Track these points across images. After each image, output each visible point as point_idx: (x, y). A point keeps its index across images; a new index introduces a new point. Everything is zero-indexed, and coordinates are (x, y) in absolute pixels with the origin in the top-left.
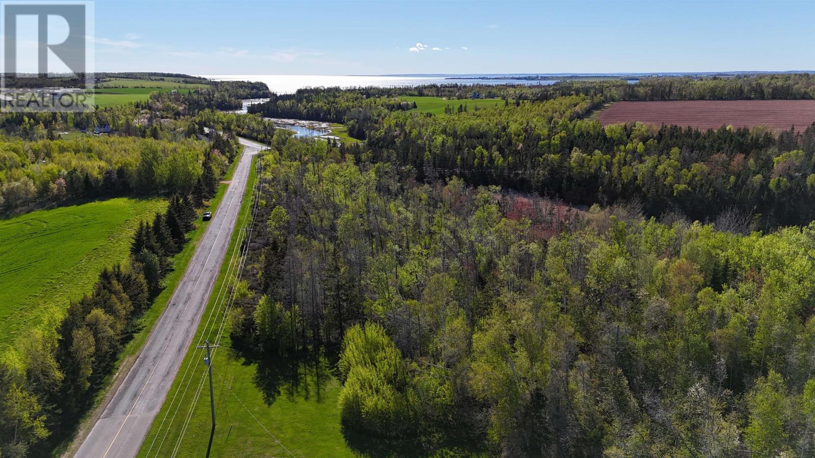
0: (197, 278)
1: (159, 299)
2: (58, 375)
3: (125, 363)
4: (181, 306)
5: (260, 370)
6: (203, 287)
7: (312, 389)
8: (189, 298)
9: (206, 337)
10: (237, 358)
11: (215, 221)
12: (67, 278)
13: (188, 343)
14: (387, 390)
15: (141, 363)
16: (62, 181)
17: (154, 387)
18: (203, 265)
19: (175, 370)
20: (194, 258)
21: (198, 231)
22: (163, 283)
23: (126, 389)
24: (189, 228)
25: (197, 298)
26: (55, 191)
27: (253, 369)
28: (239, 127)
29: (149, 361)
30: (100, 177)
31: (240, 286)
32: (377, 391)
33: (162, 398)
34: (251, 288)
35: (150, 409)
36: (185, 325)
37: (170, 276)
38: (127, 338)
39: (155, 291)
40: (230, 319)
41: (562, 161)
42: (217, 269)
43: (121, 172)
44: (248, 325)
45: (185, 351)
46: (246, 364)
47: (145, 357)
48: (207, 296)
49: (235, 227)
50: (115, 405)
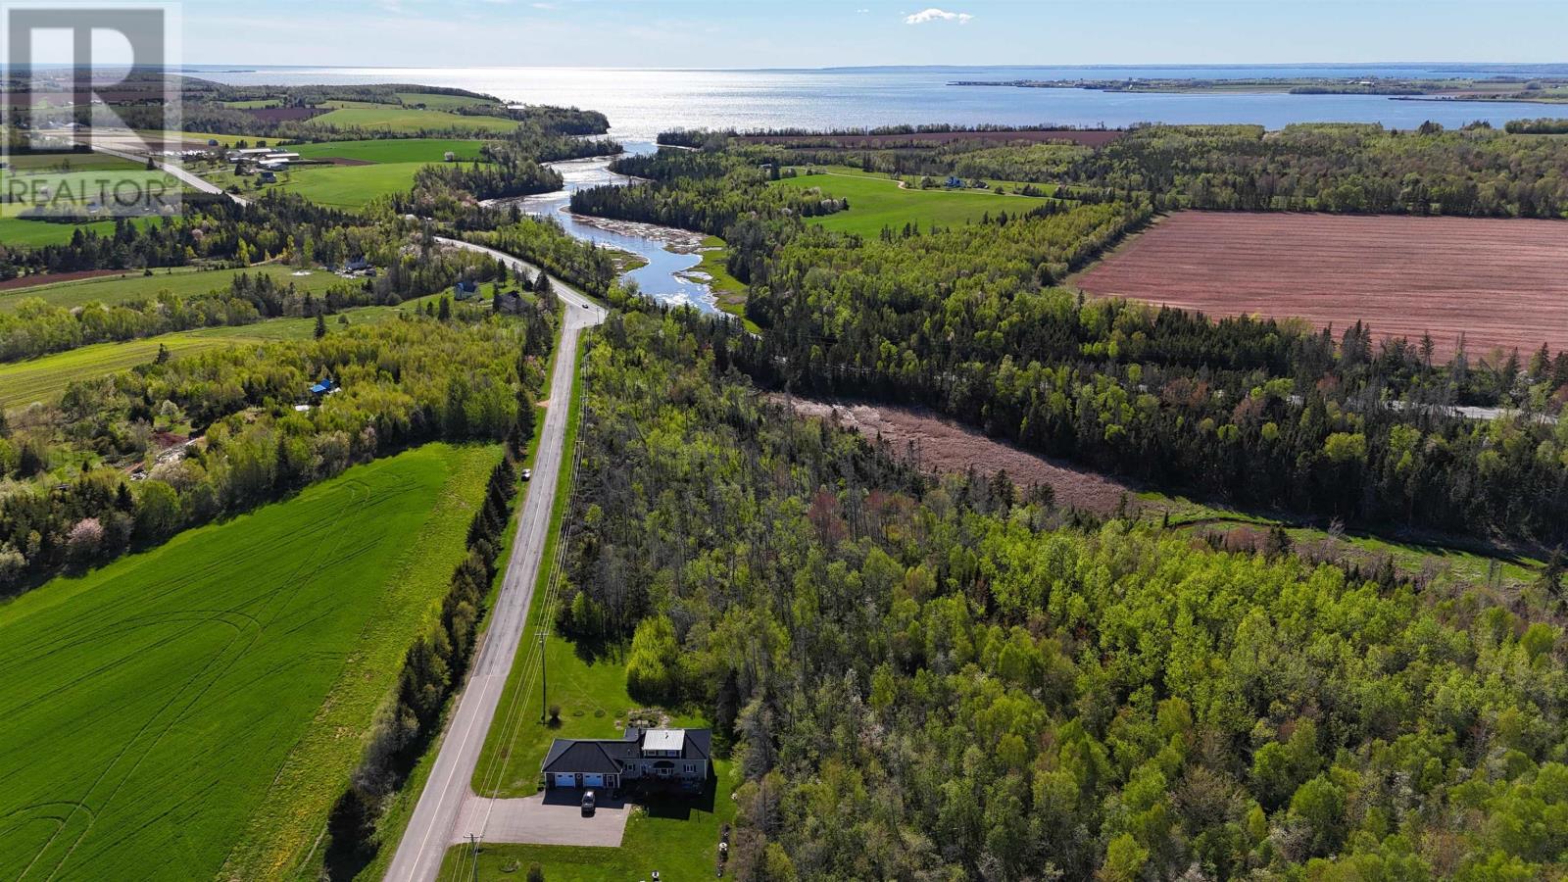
0: (523, 560)
1: (495, 581)
2: (449, 648)
3: (479, 638)
4: (512, 590)
5: (577, 646)
6: (529, 571)
7: (617, 657)
8: (518, 583)
9: (535, 619)
10: (561, 636)
11: (534, 481)
12: (412, 558)
13: (522, 626)
14: (660, 667)
15: (490, 640)
16: (371, 429)
17: (503, 657)
18: (527, 545)
19: (516, 646)
20: (518, 536)
21: (519, 496)
22: (496, 565)
23: (484, 658)
24: (510, 496)
25: (525, 581)
26: (367, 443)
27: (573, 645)
28: (558, 261)
29: (495, 638)
30: (406, 419)
31: (561, 578)
32: (652, 666)
33: (510, 665)
34: (571, 579)
35: (504, 672)
36: (519, 609)
37: (501, 555)
38: (480, 617)
39: (492, 574)
40: (553, 609)
41: (986, 375)
42: (541, 551)
43: (427, 410)
44: (567, 614)
45: (521, 632)
46: (569, 641)
47: (493, 635)
48: (533, 580)
49: (556, 493)
50: (480, 668)
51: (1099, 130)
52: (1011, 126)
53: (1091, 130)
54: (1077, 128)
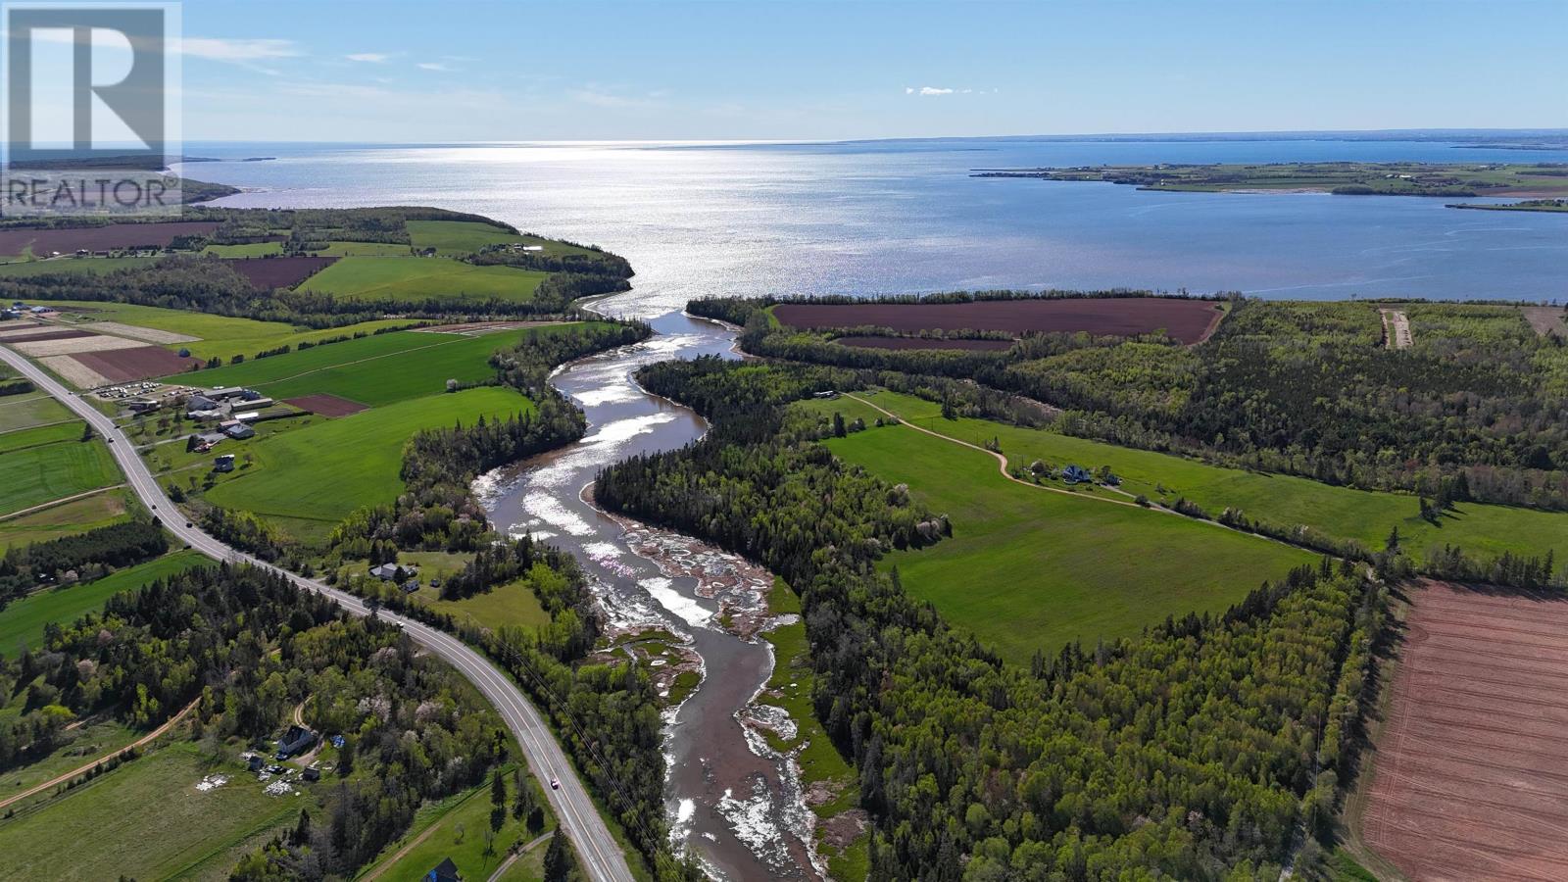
51: (1180, 297)
52: (1080, 291)
53: (1170, 297)
54: (1155, 294)
